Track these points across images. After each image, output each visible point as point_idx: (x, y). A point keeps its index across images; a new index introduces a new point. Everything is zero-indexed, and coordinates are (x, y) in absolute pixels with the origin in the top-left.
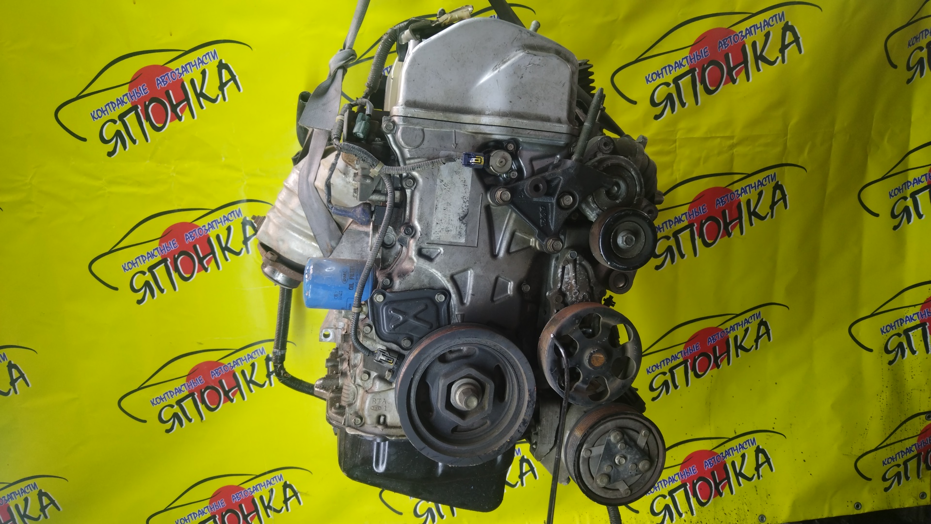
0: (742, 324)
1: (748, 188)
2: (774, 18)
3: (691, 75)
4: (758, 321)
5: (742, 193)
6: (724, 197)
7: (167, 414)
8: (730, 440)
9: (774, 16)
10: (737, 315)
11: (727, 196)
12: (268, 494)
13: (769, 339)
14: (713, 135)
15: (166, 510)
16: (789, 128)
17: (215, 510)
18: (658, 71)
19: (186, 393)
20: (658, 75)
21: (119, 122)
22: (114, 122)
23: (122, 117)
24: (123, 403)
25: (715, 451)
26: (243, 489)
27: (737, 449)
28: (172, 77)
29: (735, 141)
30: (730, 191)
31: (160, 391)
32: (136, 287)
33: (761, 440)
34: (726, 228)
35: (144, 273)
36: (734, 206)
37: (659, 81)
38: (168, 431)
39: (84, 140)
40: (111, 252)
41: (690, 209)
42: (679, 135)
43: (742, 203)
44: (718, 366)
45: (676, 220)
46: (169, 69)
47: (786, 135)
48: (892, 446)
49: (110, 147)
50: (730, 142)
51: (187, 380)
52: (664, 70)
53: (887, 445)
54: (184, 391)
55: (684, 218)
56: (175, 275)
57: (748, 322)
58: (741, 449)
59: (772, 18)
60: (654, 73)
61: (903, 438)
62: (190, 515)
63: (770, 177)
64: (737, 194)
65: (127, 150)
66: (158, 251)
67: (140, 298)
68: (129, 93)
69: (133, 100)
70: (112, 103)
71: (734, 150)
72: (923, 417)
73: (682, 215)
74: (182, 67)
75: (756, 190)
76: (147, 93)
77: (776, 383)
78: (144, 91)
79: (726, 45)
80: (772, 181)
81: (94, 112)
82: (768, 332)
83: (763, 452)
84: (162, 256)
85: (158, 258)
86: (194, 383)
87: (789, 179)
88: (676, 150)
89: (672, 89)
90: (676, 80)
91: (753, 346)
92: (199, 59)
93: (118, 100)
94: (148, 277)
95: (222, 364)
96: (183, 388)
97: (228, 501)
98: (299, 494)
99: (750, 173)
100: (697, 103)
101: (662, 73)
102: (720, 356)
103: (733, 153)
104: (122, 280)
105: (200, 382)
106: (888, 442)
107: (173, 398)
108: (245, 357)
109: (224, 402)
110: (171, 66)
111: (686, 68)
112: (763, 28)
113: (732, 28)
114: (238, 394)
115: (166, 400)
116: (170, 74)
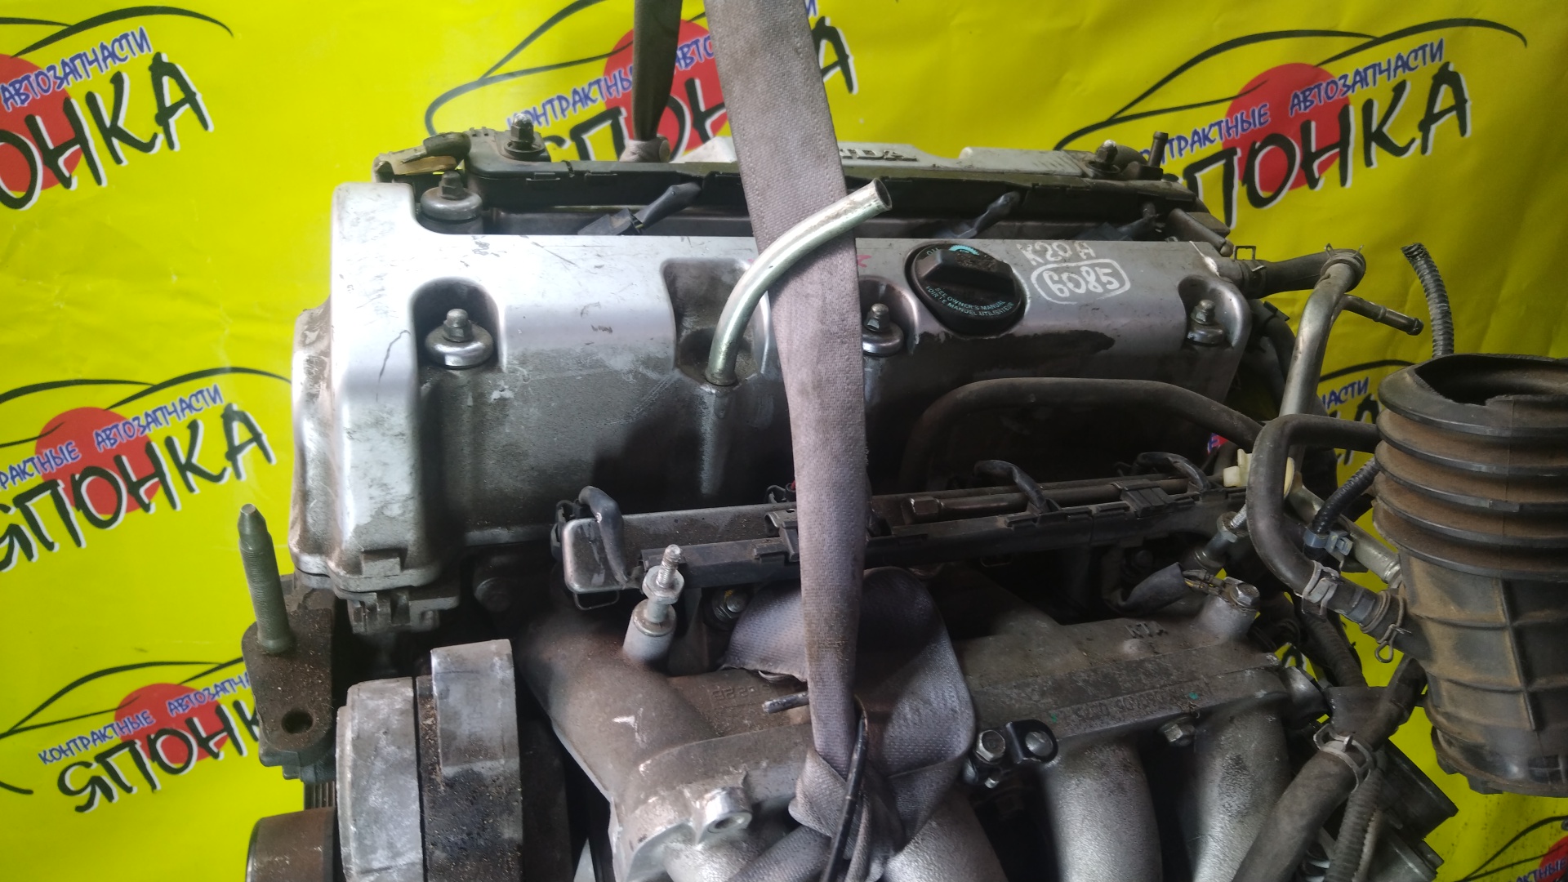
2: (1420, 52)
3: (1224, 161)
7: (77, 779)
9: (1420, 48)
19: (117, 741)
28: (39, 85)
35: (4, 509)
46: (31, 67)
51: (118, 718)
54: (111, 738)
59: (1415, 51)
63: (1356, 386)
66: (34, 464)
67: (2, 558)
74: (64, 64)
80: (1359, 393)
84: (44, 476)
85: (36, 480)
86: (131, 723)
90: (1191, 171)
92: (103, 47)
94: (16, 516)
95: (190, 689)
96: (109, 732)
100: (1229, 223)
105: (145, 720)
107: (87, 749)
108: (240, 677)
109: (200, 758)
110: (36, 58)
111: (1217, 147)
112: (1392, 73)
113: (1326, 67)
114: (229, 743)
115: (73, 754)
116: (33, 77)
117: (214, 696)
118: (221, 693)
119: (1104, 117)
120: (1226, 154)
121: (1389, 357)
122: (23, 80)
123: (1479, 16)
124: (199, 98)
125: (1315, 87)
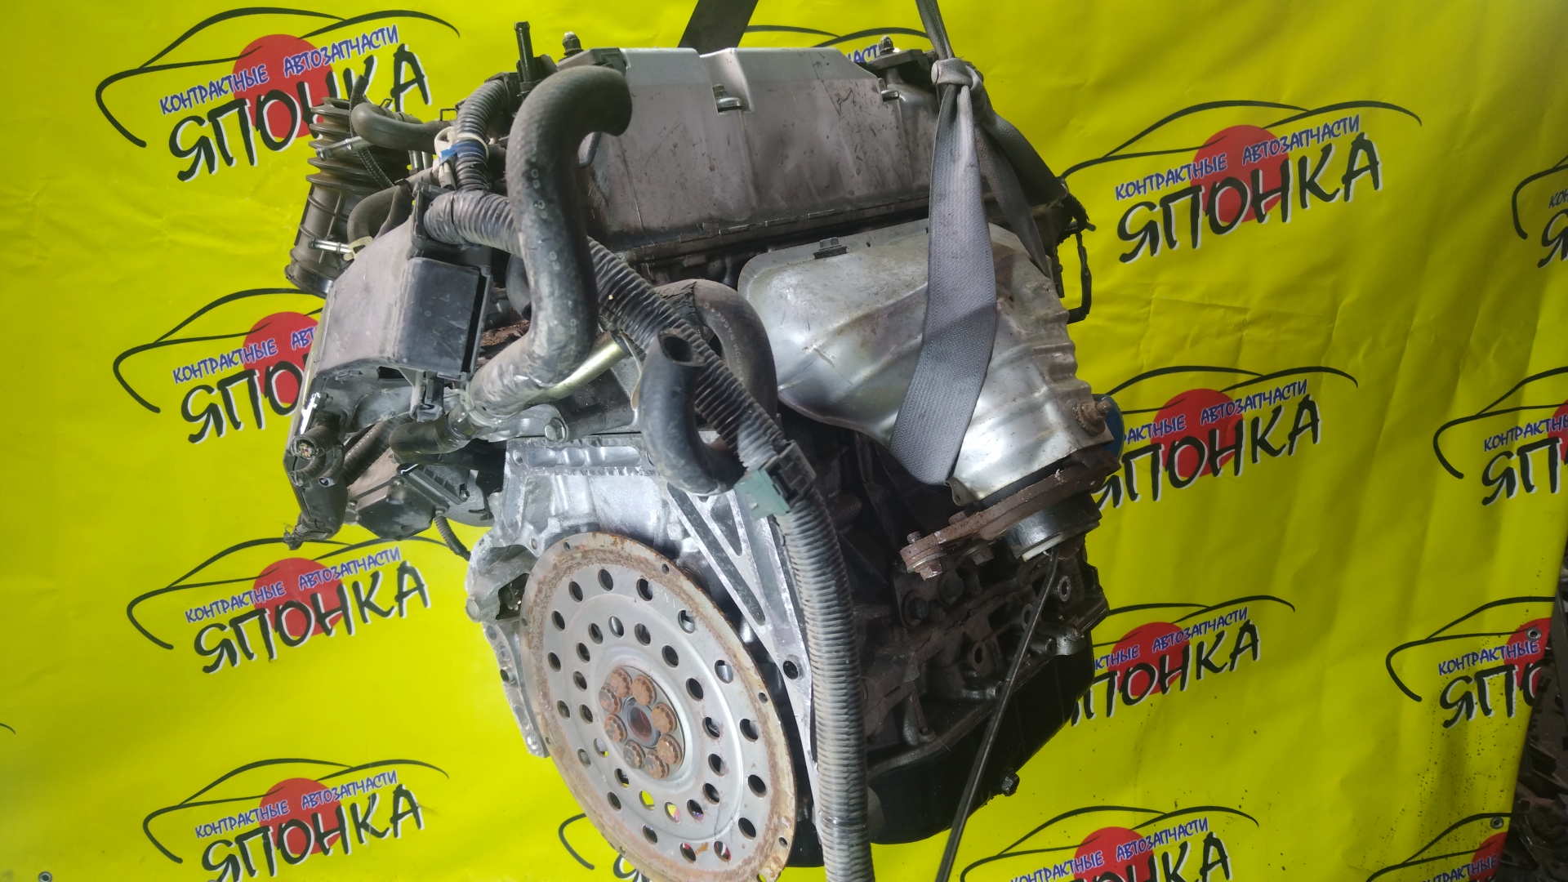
0: (1214, 625)
1: (1257, 399)
2: (1342, 124)
3: (1191, 196)
4: (1241, 623)
5: (1247, 405)
6: (1216, 408)
7: (210, 640)
8: (1166, 816)
9: (1341, 121)
10: (1209, 609)
11: (1222, 406)
12: (366, 803)
13: (1255, 657)
14: (1214, 302)
15: (182, 806)
16: (1340, 309)
17: (269, 817)
18: (1138, 182)
19: (251, 607)
20: (1137, 187)
21: (207, 123)
22: (200, 121)
23: (214, 115)
24: (136, 610)
25: (1138, 831)
26: (323, 787)
27: (1175, 834)
28: (312, 60)
29: (1248, 317)
30: (1228, 399)
31: (204, 597)
32: (192, 412)
33: (1217, 824)
34: (1212, 460)
35: (209, 390)
36: (1230, 426)
37: (1138, 198)
38: (207, 669)
39: (142, 144)
40: (157, 344)
41: (1157, 419)
42: (1158, 294)
43: (1244, 422)
44: (1164, 690)
45: (1132, 435)
46: (311, 47)
47: (1333, 320)
48: (1430, 863)
49: (185, 163)
50: (1240, 318)
51: (256, 586)
52: (1148, 181)
53: (1423, 861)
54: (247, 604)
55: (1145, 432)
56: (263, 401)
57: (1225, 622)
58: (1182, 835)
59: (1338, 123)
60: (1132, 184)
61: (1449, 852)
62: (224, 820)
63: (1297, 386)
64: (1239, 406)
65: (214, 173)
66: (240, 355)
67: (196, 432)
68: (234, 76)
69: (238, 88)
70: (200, 88)
71: (1245, 333)
72: (1488, 821)
73: (1143, 427)
74: (334, 46)
75: (1270, 404)
76: (265, 80)
77: (1255, 732)
78: (260, 76)
79: (1257, 156)
80: (1300, 393)
81: (166, 98)
82: (1254, 644)
83: (1217, 843)
84: (246, 366)
85: (239, 368)
86: (266, 593)
87: (1327, 394)
88: (1148, 318)
89: (1157, 215)
90: (1166, 201)
91: (1226, 664)
92: (364, 37)
93: (211, 84)
94: (216, 397)
95: (321, 567)
96: (247, 599)
97: (295, 804)
98: (419, 810)
99: (1265, 373)
100: (1195, 244)
101: (1144, 186)
102: (1170, 673)
103: (1242, 337)
104: (169, 396)
105: (277, 592)
106: (1425, 855)
107: (226, 612)
108: (363, 560)
109: (315, 632)
110: (314, 41)
111: (1186, 184)
112: (1321, 138)
113: (1271, 130)
114: (342, 622)
115: (213, 616)
116: (309, 55)
117: (339, 574)
118: (345, 573)
119: (1100, 155)
120: (1193, 190)
121: (1323, 365)
122: (302, 55)
123: (1384, 101)
124: (426, 80)
125: (1262, 145)
